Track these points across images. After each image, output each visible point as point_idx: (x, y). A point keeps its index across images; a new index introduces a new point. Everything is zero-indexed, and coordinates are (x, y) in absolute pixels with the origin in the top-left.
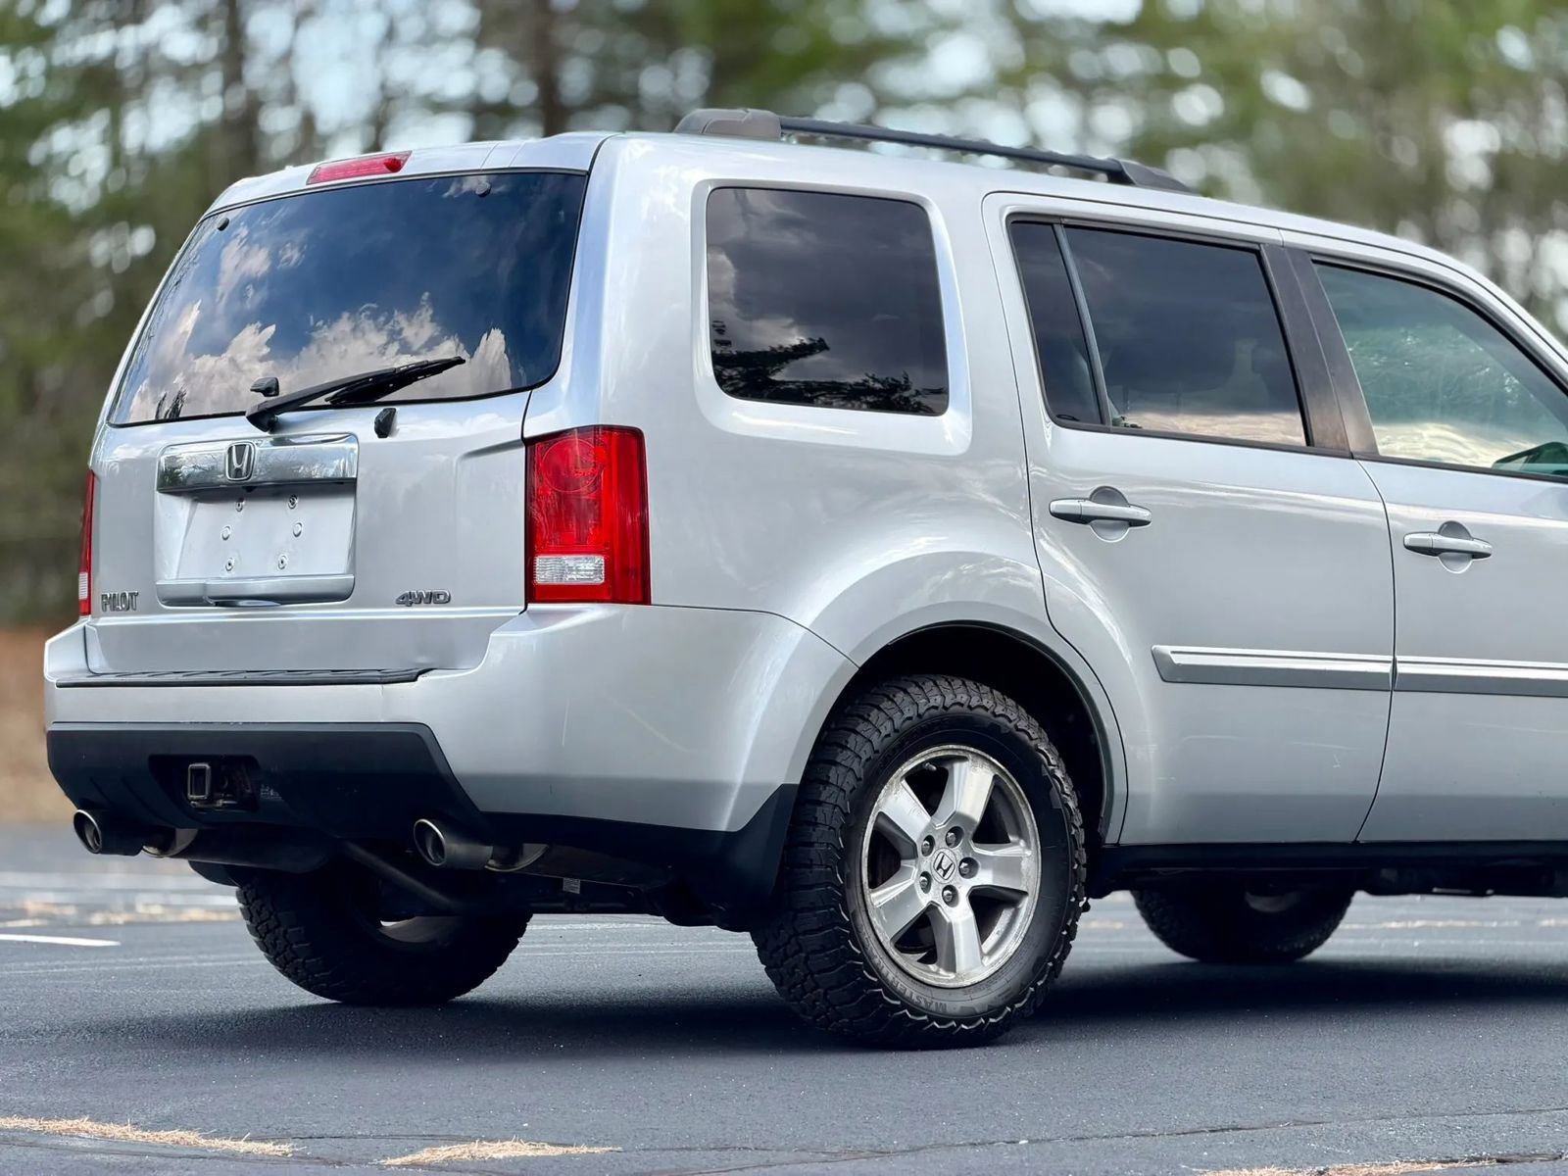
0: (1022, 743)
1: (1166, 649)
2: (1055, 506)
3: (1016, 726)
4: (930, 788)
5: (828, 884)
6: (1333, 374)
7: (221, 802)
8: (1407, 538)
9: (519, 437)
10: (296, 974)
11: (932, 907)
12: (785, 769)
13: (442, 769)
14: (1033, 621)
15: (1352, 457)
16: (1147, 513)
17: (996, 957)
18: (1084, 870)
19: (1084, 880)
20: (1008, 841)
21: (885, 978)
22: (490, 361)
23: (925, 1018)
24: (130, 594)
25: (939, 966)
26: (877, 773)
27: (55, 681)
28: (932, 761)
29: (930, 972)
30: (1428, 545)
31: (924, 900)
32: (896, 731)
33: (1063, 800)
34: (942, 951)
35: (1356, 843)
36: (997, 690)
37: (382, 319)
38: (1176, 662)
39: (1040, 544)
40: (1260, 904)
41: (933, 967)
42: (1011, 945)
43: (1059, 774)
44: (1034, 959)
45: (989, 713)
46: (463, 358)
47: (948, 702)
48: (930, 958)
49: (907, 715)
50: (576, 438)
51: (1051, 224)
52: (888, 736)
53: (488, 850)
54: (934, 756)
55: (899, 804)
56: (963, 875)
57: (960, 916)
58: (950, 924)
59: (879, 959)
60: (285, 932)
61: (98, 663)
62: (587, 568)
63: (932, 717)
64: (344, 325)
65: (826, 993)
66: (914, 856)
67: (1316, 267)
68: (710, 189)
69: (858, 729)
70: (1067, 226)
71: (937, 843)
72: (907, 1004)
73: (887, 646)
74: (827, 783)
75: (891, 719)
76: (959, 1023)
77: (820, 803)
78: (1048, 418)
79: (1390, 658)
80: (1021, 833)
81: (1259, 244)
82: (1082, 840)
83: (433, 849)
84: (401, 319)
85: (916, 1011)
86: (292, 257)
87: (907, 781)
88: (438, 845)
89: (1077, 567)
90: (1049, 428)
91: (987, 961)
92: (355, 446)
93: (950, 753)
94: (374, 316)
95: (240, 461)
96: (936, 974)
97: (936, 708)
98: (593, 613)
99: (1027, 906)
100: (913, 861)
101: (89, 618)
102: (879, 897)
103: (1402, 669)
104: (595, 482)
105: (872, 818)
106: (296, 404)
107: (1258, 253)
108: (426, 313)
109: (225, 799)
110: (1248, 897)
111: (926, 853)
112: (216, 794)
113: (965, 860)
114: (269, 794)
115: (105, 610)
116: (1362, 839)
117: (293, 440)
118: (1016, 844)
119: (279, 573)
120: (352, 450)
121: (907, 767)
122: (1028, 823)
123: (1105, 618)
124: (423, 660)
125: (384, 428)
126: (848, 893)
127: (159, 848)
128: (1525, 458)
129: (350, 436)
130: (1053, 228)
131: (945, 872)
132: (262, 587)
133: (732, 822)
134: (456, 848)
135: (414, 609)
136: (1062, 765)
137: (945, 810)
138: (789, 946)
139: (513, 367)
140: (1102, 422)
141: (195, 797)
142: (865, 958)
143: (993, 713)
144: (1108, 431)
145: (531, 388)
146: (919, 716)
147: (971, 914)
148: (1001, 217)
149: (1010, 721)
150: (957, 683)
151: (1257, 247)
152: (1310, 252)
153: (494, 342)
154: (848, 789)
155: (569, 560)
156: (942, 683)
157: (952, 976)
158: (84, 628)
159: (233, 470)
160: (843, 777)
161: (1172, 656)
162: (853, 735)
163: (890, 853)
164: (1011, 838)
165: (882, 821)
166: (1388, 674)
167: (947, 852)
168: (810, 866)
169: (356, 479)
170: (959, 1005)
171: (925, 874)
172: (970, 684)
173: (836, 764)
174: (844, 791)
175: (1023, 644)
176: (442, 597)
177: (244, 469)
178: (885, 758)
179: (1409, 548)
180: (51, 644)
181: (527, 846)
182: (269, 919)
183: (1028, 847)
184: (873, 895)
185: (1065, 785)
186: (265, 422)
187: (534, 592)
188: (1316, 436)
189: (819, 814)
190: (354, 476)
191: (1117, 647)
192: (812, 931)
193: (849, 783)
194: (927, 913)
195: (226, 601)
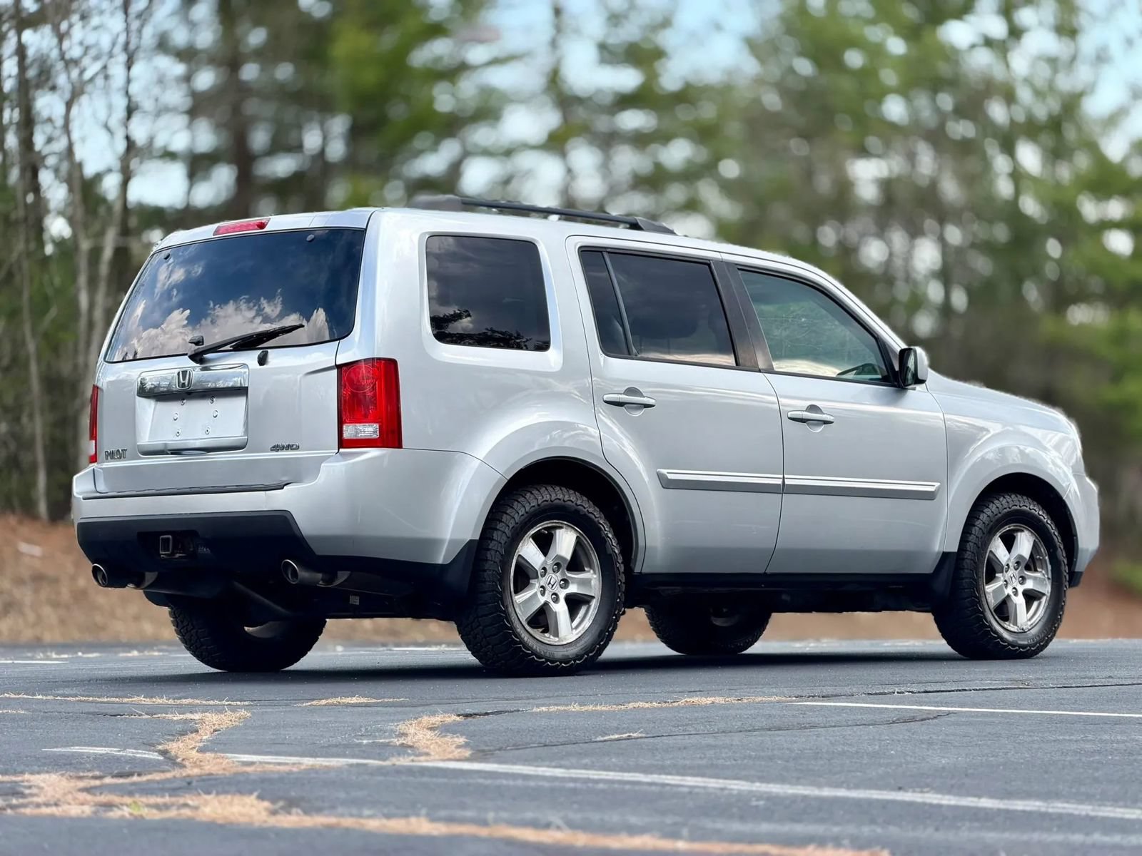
0: (590, 518)
1: (664, 471)
2: (607, 397)
3: (588, 511)
4: (544, 542)
5: (493, 591)
6: (749, 328)
7: (178, 555)
8: (789, 413)
9: (334, 364)
10: (202, 655)
11: (546, 604)
12: (471, 532)
13: (297, 533)
14: (597, 457)
15: (760, 371)
16: (654, 401)
17: (580, 628)
18: (624, 586)
19: (623, 590)
20: (584, 570)
21: (523, 639)
22: (318, 325)
23: (543, 660)
24: (122, 450)
25: (550, 634)
26: (518, 534)
27: (81, 497)
28: (545, 529)
29: (545, 637)
30: (800, 417)
31: (542, 600)
32: (527, 513)
33: (612, 549)
34: (552, 628)
35: (765, 573)
36: (578, 492)
37: (251, 304)
38: (669, 478)
39: (599, 416)
40: (719, 622)
41: (547, 635)
42: (587, 624)
43: (610, 535)
44: (599, 631)
45: (574, 504)
46: (303, 324)
47: (553, 498)
48: (546, 630)
49: (532, 505)
50: (363, 364)
51: (601, 252)
52: (522, 515)
53: (320, 576)
54: (546, 526)
55: (529, 551)
56: (562, 588)
57: (561, 609)
58: (556, 613)
59: (519, 629)
60: (197, 632)
61: (102, 487)
62: (369, 430)
63: (545, 506)
64: (230, 307)
65: (493, 647)
66: (537, 577)
67: (740, 272)
68: (427, 237)
69: (508, 512)
70: (609, 252)
71: (548, 571)
72: (534, 653)
73: (521, 469)
74: (492, 539)
75: (524, 507)
76: (561, 663)
77: (489, 550)
78: (601, 352)
79: (781, 476)
80: (591, 566)
81: (709, 260)
82: (622, 569)
83: (291, 575)
84: (264, 302)
85: (539, 657)
86: (198, 272)
87: (533, 539)
88: (295, 573)
89: (619, 429)
90: (602, 357)
91: (574, 632)
92: (247, 370)
93: (554, 524)
94: (248, 301)
95: (184, 379)
96: (548, 638)
97: (547, 501)
98: (373, 453)
99: (594, 604)
100: (536, 580)
101: (96, 464)
102: (519, 598)
103: (787, 482)
104: (373, 387)
105: (515, 558)
106: (215, 349)
107: (709, 265)
108: (279, 300)
109: (180, 553)
110: (713, 618)
111: (543, 576)
112: (175, 551)
113: (562, 580)
114: (204, 550)
115: (107, 459)
116: (768, 571)
117: (212, 368)
118: (589, 572)
119: (206, 436)
120: (245, 373)
121: (533, 532)
122: (595, 561)
123: (634, 456)
124: (285, 479)
125: (262, 361)
126: (504, 595)
127: (135, 585)
128: (855, 372)
129: (245, 365)
130: (602, 254)
131: (553, 586)
132: (198, 444)
133: (444, 559)
134: (304, 574)
135: (279, 453)
136: (612, 531)
137: (552, 554)
138: (474, 624)
139: (331, 329)
140: (629, 354)
141: (164, 553)
142: (512, 628)
143: (576, 504)
144: (633, 359)
145: (339, 339)
146: (538, 505)
147: (566, 608)
148: (575, 248)
149: (585, 508)
150: (558, 488)
151: (708, 262)
152: (736, 264)
153: (320, 316)
154: (503, 542)
155: (360, 427)
156: (550, 489)
157: (557, 639)
158: (94, 469)
159: (181, 384)
160: (500, 537)
161: (668, 475)
162: (505, 515)
163: (524, 576)
164: (586, 569)
165: (520, 559)
166: (780, 485)
167: (553, 575)
168: (485, 581)
169: (247, 387)
170: (561, 653)
171: (542, 587)
172: (563, 489)
173: (497, 530)
174: (501, 543)
175: (591, 469)
176: (294, 447)
177: (186, 384)
178: (521, 527)
179: (790, 419)
180: (77, 477)
181: (340, 573)
182: (188, 625)
183: (595, 573)
184: (516, 597)
185: (613, 541)
186: (198, 358)
187: (343, 443)
188: (741, 361)
189: (489, 556)
190: (246, 385)
191: (641, 474)
192: (486, 615)
193: (503, 539)
194: (544, 607)
195: (177, 452)
